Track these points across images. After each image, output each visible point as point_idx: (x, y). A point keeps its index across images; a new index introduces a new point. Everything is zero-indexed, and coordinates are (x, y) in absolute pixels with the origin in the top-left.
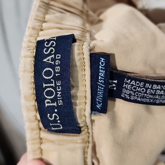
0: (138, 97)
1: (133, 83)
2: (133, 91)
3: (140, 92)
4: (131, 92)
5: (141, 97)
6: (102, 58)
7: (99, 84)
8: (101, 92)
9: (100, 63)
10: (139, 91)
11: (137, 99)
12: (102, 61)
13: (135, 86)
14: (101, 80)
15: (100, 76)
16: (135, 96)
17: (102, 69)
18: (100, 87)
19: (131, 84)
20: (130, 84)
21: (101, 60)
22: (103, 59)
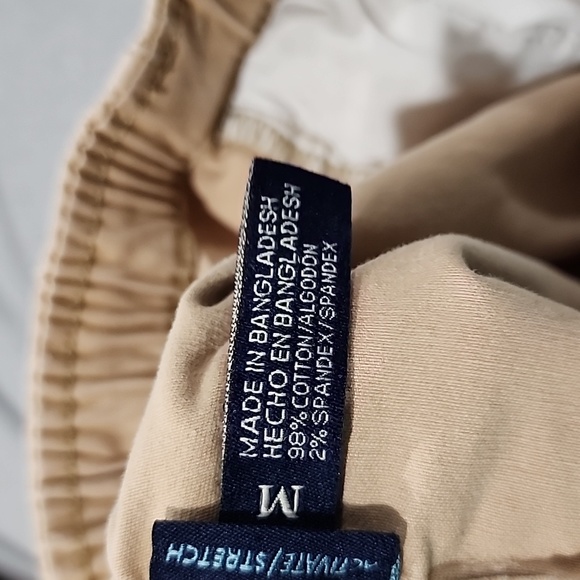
0: (313, 394)
1: (250, 424)
2: (288, 421)
3: (288, 389)
4: (294, 426)
5: (313, 383)
6: (169, 555)
7: (271, 568)
8: (308, 562)
9: (186, 561)
10: (283, 395)
11: (323, 396)
12: (179, 554)
13: (262, 413)
14: (254, 562)
15: (238, 565)
16: (310, 409)
17: (211, 558)
18: (284, 568)
19: (257, 433)
20: (261, 437)
21: (174, 559)
22: (172, 552)
